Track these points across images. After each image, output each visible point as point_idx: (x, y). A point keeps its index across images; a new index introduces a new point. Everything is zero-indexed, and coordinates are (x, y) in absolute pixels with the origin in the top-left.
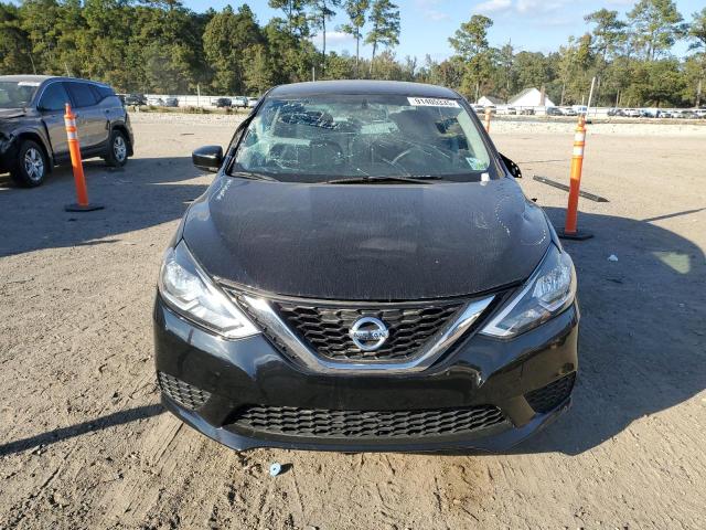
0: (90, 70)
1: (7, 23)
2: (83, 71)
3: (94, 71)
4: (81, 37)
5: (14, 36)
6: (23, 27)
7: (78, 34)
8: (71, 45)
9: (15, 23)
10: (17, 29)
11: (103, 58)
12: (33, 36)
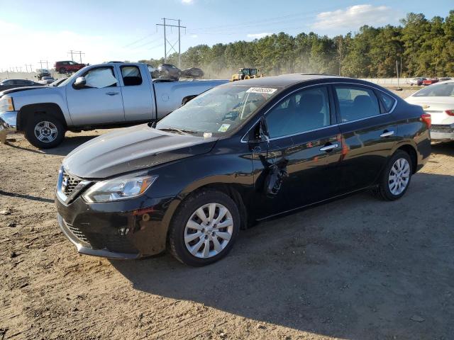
0: (437, 63)
1: (393, 38)
2: (431, 64)
3: (440, 63)
4: (437, 42)
5: (396, 46)
6: (401, 40)
7: (435, 40)
8: (429, 47)
9: (397, 38)
10: (398, 41)
11: (449, 54)
12: (406, 45)
